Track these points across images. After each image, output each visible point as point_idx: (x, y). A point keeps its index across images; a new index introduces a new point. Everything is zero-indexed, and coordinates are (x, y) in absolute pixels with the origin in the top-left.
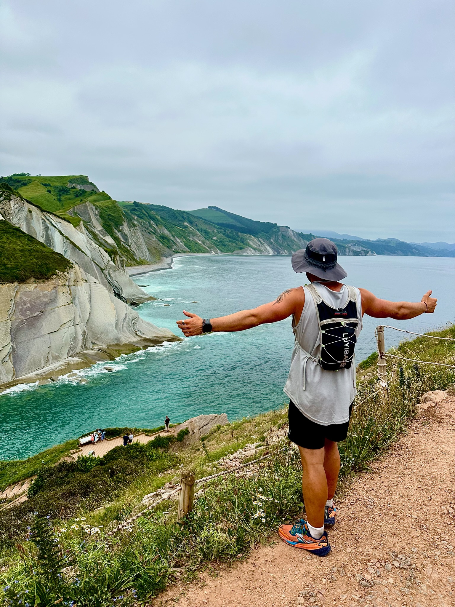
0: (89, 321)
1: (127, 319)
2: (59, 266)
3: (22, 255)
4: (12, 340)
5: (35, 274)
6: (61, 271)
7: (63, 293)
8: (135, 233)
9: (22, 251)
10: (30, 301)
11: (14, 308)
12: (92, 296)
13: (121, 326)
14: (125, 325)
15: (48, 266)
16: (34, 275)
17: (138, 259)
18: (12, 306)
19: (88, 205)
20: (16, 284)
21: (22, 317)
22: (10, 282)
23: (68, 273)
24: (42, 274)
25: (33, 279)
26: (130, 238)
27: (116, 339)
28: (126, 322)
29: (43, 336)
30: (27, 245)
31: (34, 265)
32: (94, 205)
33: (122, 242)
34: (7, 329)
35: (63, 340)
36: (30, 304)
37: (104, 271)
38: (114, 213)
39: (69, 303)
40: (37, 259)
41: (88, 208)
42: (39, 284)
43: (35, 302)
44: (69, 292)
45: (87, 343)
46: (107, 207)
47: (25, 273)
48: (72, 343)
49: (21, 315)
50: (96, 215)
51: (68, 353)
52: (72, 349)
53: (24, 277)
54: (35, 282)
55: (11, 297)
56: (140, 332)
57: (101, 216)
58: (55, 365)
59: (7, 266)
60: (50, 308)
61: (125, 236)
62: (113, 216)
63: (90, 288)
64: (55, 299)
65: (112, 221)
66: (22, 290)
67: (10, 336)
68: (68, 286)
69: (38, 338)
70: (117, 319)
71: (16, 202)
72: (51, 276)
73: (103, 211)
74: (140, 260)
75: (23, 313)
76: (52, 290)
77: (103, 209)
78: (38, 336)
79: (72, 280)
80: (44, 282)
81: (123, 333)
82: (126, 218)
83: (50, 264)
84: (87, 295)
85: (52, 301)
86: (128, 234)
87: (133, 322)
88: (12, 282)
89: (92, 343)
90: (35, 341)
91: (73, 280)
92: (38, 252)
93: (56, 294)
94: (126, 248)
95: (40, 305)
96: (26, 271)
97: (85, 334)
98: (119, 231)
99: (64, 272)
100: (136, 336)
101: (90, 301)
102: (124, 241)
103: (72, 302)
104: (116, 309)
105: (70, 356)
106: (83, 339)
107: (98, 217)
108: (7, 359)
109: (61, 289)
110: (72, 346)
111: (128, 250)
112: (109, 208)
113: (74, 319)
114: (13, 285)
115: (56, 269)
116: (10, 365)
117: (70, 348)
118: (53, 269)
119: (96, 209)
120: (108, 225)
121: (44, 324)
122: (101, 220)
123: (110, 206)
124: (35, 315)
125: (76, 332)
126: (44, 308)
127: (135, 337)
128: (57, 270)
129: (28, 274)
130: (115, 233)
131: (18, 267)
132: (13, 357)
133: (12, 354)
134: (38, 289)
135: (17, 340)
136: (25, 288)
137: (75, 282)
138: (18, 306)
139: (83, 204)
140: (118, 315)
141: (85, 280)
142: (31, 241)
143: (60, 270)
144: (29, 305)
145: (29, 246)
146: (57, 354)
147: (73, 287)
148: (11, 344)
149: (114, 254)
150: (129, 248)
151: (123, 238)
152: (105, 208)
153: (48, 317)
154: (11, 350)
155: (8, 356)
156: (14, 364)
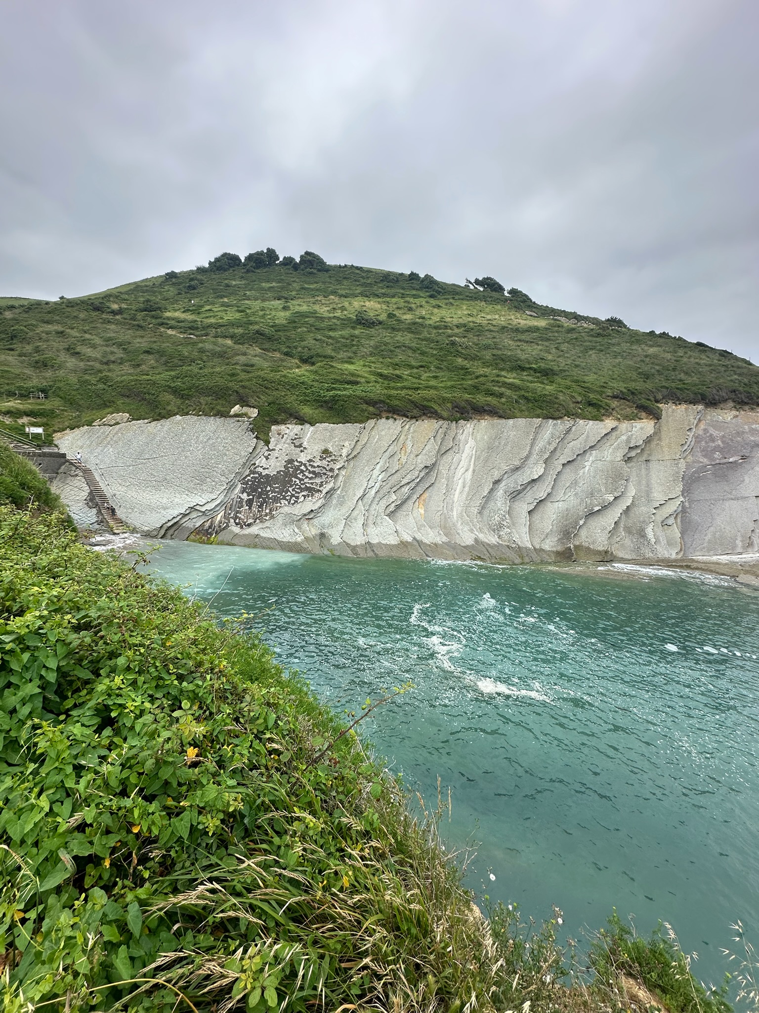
3: (711, 370)
4: (682, 493)
5: (736, 395)
9: (710, 365)
10: (724, 436)
11: (693, 443)
16: (734, 396)
18: (690, 439)
20: (700, 407)
21: (706, 461)
22: (691, 403)
24: (751, 396)
25: (731, 404)
29: (745, 497)
34: (678, 473)
36: (723, 442)
42: (742, 412)
43: (732, 440)
47: (718, 391)
49: (705, 456)
53: (717, 397)
54: (735, 408)
55: (689, 425)
66: (709, 417)
67: (679, 487)
69: (732, 499)
75: (707, 453)
78: (733, 497)
80: (752, 409)
88: (694, 402)
90: (727, 504)
95: (743, 446)
96: (721, 389)
108: (671, 521)
114: (694, 408)
116: (676, 532)
121: (746, 479)
124: (731, 460)
126: (750, 451)
129: (724, 394)
132: (682, 521)
133: (680, 516)
134: (739, 420)
135: (692, 495)
136: (714, 416)
138: (700, 442)
144: (720, 442)
148: (681, 499)
153: (756, 468)
154: (680, 509)
155: (673, 517)
156: (683, 533)
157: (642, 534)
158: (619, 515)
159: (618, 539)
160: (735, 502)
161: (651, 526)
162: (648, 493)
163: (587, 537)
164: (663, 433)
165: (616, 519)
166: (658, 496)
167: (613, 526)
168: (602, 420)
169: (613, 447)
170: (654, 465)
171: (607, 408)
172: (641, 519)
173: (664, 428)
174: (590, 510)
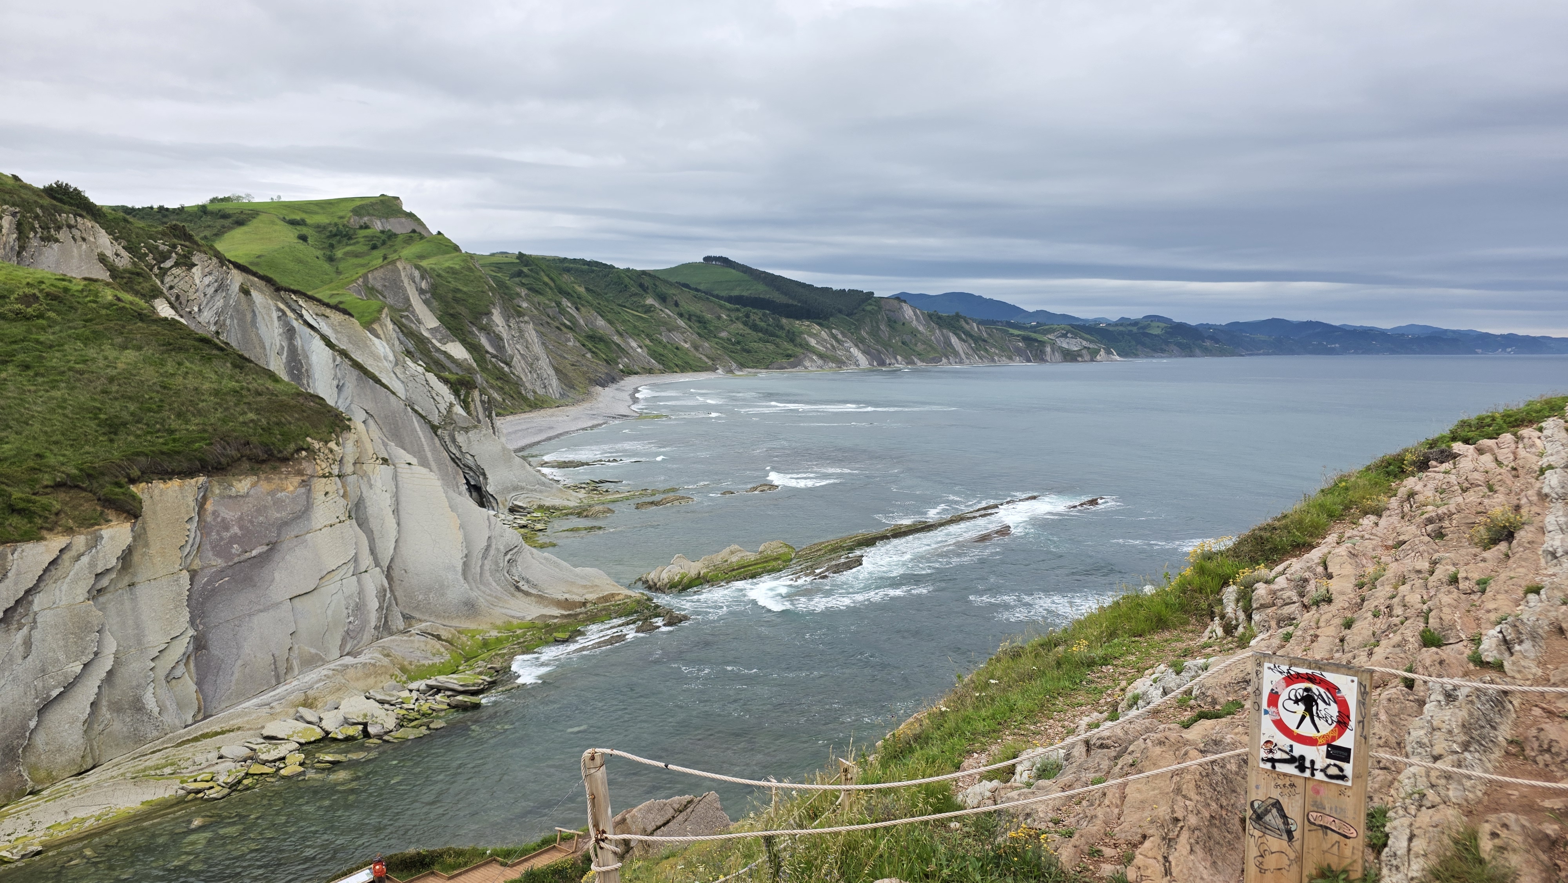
0: (396, 560)
1: (492, 552)
2: (314, 426)
3: (217, 404)
4: (192, 622)
5: (250, 450)
6: (321, 440)
7: (327, 493)
8: (521, 331)
9: (216, 393)
10: (241, 519)
11: (198, 540)
12: (402, 499)
13: (478, 569)
14: (487, 567)
15: (285, 429)
16: (248, 452)
17: (531, 396)
18: (192, 535)
19: (401, 268)
20: (202, 479)
21: (220, 563)
22: (186, 476)
23: (337, 444)
24: (270, 450)
25: (246, 465)
26: (509, 345)
27: (466, 604)
28: (489, 558)
29: (277, 605)
30: (231, 377)
31: (249, 427)
32: (418, 267)
33: (488, 356)
34: (179, 594)
35: (329, 612)
36: (241, 528)
37: (439, 432)
38: (466, 285)
39: (342, 518)
40: (258, 411)
41: (403, 274)
42: (262, 477)
43: (251, 522)
44: (341, 492)
45: (389, 618)
46: (452, 271)
47: (224, 448)
48: (351, 619)
49: (218, 555)
50: (421, 292)
51: (342, 646)
52: (352, 634)
53: (223, 460)
54: (252, 471)
55: (187, 513)
56: (528, 582)
57: (434, 295)
58: (307, 679)
59: (177, 435)
60: (293, 534)
61: (497, 340)
62: (465, 293)
63: (395, 477)
64: (304, 513)
65: (463, 305)
66: (217, 492)
67: (186, 615)
68: (339, 476)
69: (262, 611)
70: (465, 552)
71: (207, 270)
72: (292, 455)
73: (439, 280)
74: (534, 397)
75: (221, 550)
76: (296, 488)
77: (439, 275)
78: (261, 607)
79: (350, 460)
80: (275, 469)
81: (482, 588)
82: (498, 296)
83: (290, 423)
84: (388, 495)
85: (298, 517)
86: (505, 335)
87: (508, 557)
88: (188, 473)
89: (403, 616)
90: (255, 619)
91: (352, 461)
92: (259, 393)
93: (308, 497)
94: (501, 370)
95: (267, 529)
96: (228, 444)
97: (385, 595)
98: (482, 329)
99: (326, 442)
100: (517, 594)
101: (396, 512)
102: (495, 352)
103: (349, 516)
104: (462, 527)
105: (347, 654)
106: (381, 608)
107: (428, 295)
108: (180, 670)
109: (320, 485)
110: (351, 626)
111: (504, 373)
112: (454, 273)
113: (355, 559)
114: (193, 481)
115: (308, 436)
116: (188, 685)
117: (347, 632)
118: (298, 435)
119: (423, 278)
120: (452, 315)
121: (277, 575)
122: (435, 304)
123: (457, 267)
124: (254, 553)
125: (361, 592)
126: (279, 535)
127: (513, 595)
128: (309, 439)
129: (234, 453)
130: (471, 333)
131: (206, 435)
132: (196, 666)
133: (192, 658)
134: (259, 489)
135: (206, 620)
136: (224, 488)
137: (358, 465)
138: (209, 534)
139: (390, 267)
140: (468, 541)
141: (383, 459)
142: (241, 368)
143: (318, 437)
144: (236, 530)
145: (237, 381)
146: (313, 651)
147: (351, 479)
148: (191, 632)
149: (467, 387)
150: (506, 369)
151: (492, 345)
152: (443, 274)
153: (288, 557)
154: (191, 647)
155: (182, 664)
156: (199, 683)
157: (138, 706)
158: (96, 690)
159: (101, 728)
160: (265, 614)
161: (150, 690)
162: (139, 639)
163: (47, 744)
164: (149, 534)
165: (92, 699)
166: (155, 639)
167: (88, 710)
168: (42, 539)
169: (67, 580)
170: (142, 590)
171: (47, 514)
172: (134, 683)
173: (151, 525)
174: (44, 699)
